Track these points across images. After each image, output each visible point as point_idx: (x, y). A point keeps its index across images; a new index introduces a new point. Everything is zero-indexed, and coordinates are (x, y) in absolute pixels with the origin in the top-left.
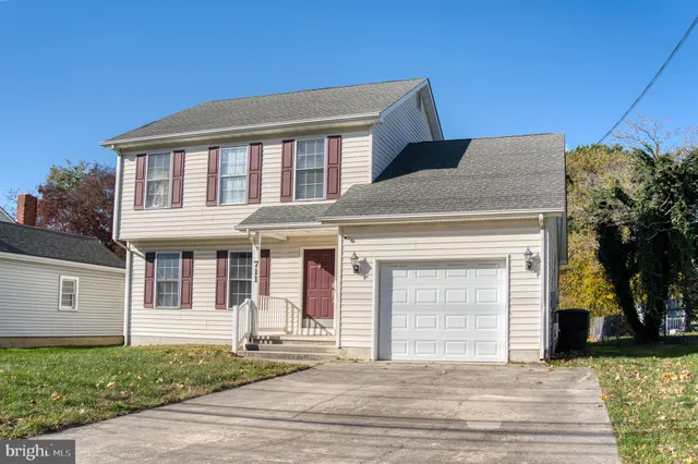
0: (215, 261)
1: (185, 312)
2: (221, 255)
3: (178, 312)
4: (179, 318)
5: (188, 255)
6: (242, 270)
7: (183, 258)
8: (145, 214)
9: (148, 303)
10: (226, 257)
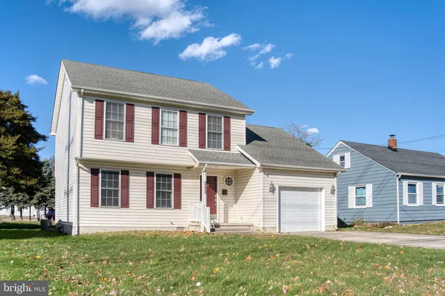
0: (146, 178)
1: (124, 210)
2: (150, 174)
3: (119, 210)
4: (119, 214)
5: (126, 173)
6: (164, 185)
7: (122, 174)
8: (103, 143)
9: (94, 204)
10: (153, 176)
